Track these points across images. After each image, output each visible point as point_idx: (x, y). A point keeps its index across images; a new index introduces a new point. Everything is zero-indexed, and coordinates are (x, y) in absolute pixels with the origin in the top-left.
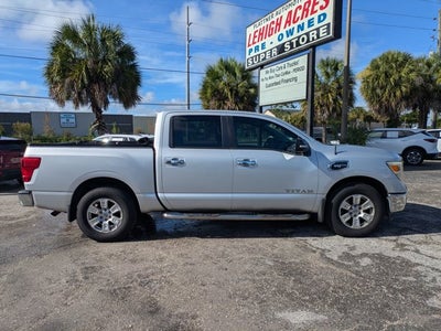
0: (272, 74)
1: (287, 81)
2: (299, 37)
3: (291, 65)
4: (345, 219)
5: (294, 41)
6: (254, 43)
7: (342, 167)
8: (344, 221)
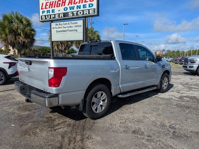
0: (60, 26)
1: (71, 31)
2: (78, 11)
3: (73, 24)
5: (75, 13)
6: (46, 8)
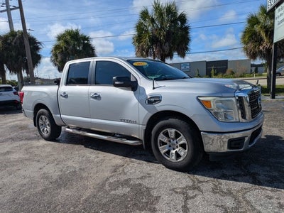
4: (163, 150)
7: (155, 101)
8: (163, 152)
